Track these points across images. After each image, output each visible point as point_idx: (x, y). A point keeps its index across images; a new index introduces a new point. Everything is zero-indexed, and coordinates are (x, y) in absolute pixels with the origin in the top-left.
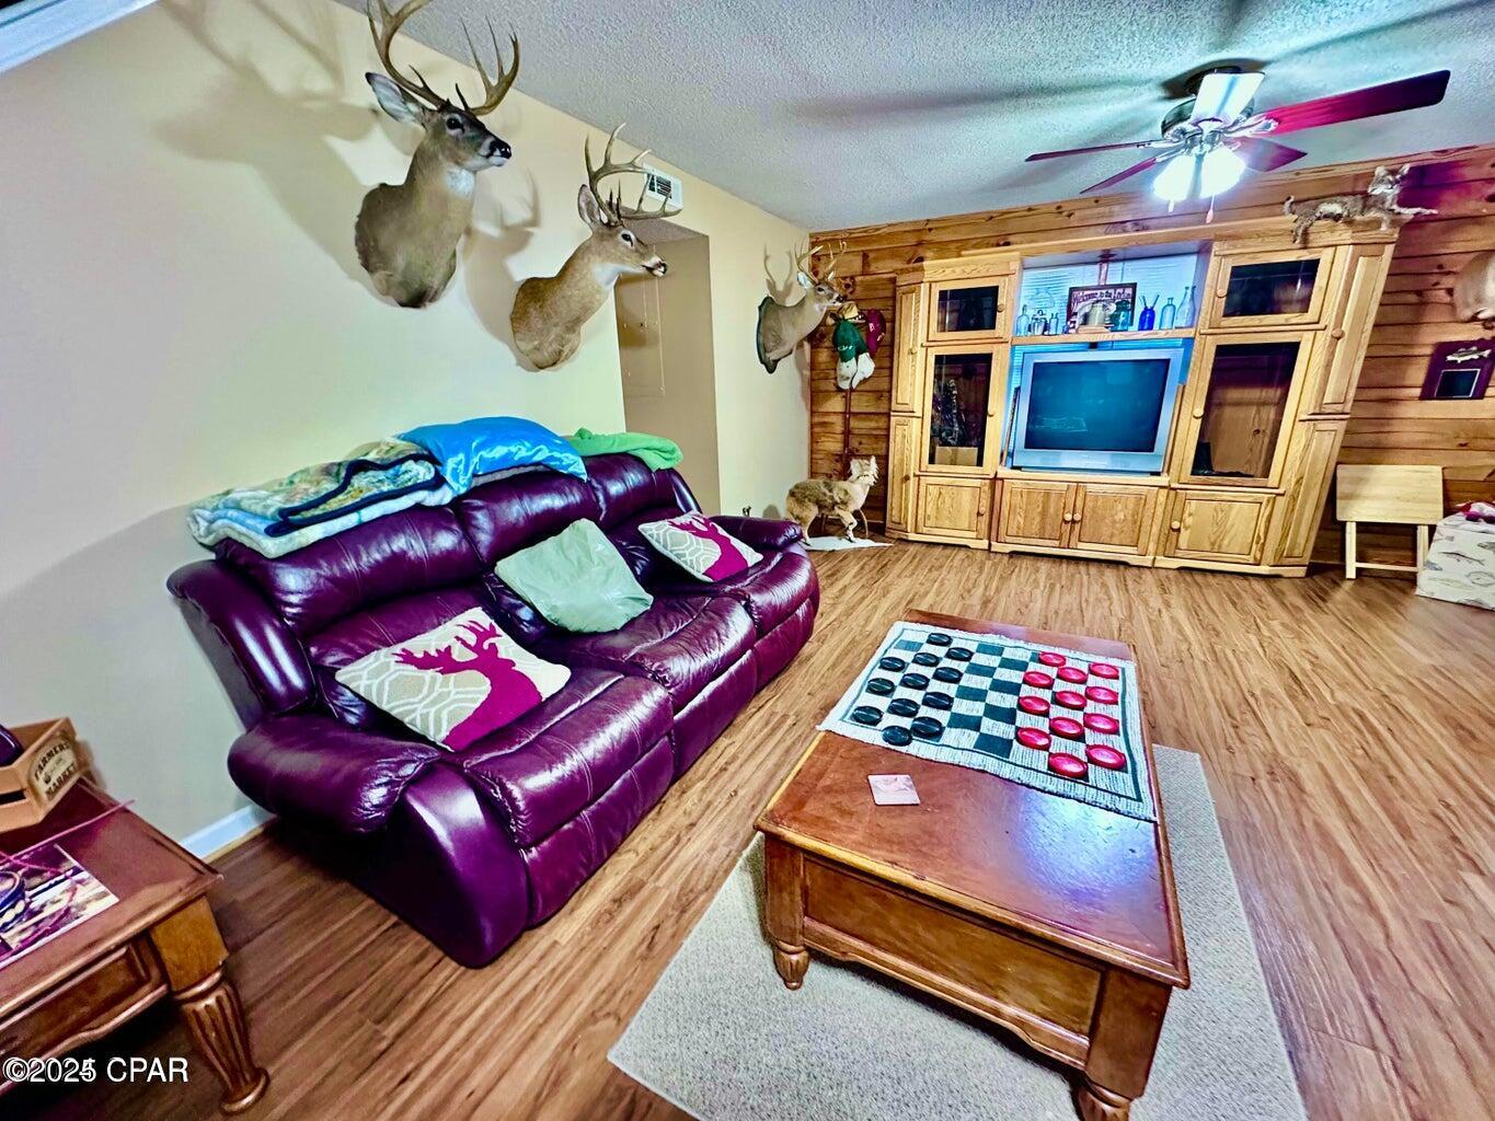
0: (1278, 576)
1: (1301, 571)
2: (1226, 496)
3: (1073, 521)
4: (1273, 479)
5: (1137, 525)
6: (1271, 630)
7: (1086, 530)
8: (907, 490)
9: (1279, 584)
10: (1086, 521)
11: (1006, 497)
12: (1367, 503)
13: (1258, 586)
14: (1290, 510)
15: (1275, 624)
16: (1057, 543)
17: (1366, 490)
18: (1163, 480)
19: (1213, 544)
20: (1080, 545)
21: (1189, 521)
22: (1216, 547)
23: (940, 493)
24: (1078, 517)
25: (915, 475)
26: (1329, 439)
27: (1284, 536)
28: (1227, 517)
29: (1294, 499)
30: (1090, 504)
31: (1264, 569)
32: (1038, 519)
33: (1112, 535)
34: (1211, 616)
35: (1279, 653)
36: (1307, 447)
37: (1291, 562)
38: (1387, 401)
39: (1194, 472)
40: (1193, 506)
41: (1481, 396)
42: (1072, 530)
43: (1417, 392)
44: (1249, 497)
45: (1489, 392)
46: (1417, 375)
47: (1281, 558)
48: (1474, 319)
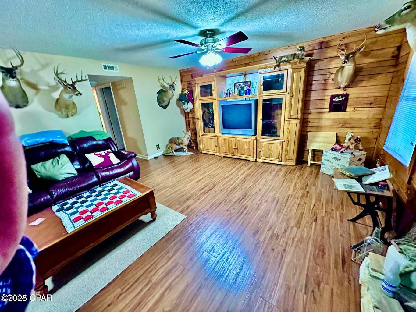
0: (287, 165)
1: (294, 164)
2: (270, 142)
3: (235, 148)
4: (281, 137)
5: (250, 150)
7: (239, 151)
8: (200, 140)
9: (287, 168)
10: (238, 148)
11: (220, 142)
12: (316, 143)
14: (287, 146)
16: (233, 154)
17: (315, 140)
18: (255, 137)
19: (269, 156)
20: (238, 155)
21: (263, 149)
23: (207, 140)
25: (201, 136)
27: (287, 153)
28: (271, 148)
29: (287, 143)
30: (238, 144)
31: (283, 163)
32: (228, 148)
33: (245, 152)
36: (288, 128)
37: (289, 161)
38: (320, 113)
39: (262, 135)
40: (263, 145)
41: (345, 111)
42: (236, 151)
43: (328, 110)
44: (276, 142)
45: (347, 110)
46: (327, 105)
47: (287, 159)
48: (340, 88)
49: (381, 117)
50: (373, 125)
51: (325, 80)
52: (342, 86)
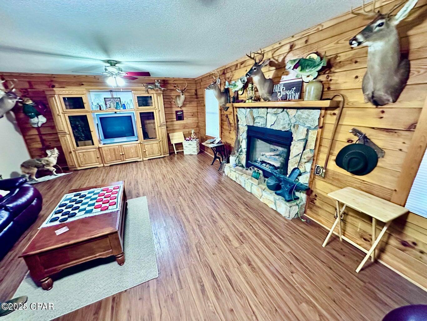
0: (165, 157)
1: (168, 155)
2: (151, 143)
3: (123, 155)
4: (158, 139)
5: (137, 152)
6: (162, 168)
7: (126, 156)
8: (72, 156)
9: (165, 158)
10: (126, 153)
11: (104, 152)
12: (175, 140)
13: (162, 159)
14: (163, 144)
15: (163, 166)
16: (121, 160)
17: (174, 138)
18: (139, 142)
19: (152, 153)
20: (126, 160)
21: (147, 149)
22: (153, 154)
23: (84, 155)
24: (123, 153)
25: (73, 151)
26: (164, 129)
27: (163, 149)
28: (153, 147)
29: (163, 142)
30: (125, 150)
31: (162, 156)
32: (114, 156)
33: (132, 156)
34: (153, 169)
35: (163, 172)
36: (161, 131)
37: (166, 153)
38: (172, 121)
39: (144, 139)
40: (146, 146)
41: (183, 120)
42: (123, 157)
43: (175, 119)
44: (156, 142)
45: (184, 119)
46: (175, 116)
47: (164, 153)
48: (178, 107)
49: (197, 122)
50: (196, 126)
51: (170, 102)
52: (180, 106)
